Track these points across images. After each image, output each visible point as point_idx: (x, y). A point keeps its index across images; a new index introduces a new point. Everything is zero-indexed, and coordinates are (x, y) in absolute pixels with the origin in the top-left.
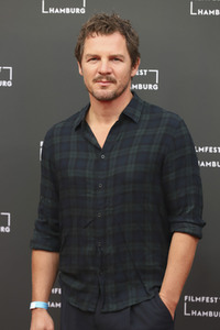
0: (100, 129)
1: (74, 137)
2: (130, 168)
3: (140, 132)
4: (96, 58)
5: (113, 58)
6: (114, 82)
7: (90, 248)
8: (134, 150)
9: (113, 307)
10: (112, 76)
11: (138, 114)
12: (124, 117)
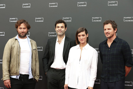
0: (109, 44)
1: (104, 45)
2: (115, 52)
3: (117, 44)
4: (106, 30)
5: (109, 29)
6: (110, 34)
7: (106, 69)
8: (116, 48)
9: (111, 81)
10: (109, 33)
11: (117, 41)
12: (114, 41)
